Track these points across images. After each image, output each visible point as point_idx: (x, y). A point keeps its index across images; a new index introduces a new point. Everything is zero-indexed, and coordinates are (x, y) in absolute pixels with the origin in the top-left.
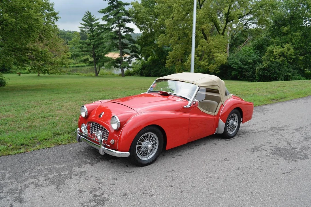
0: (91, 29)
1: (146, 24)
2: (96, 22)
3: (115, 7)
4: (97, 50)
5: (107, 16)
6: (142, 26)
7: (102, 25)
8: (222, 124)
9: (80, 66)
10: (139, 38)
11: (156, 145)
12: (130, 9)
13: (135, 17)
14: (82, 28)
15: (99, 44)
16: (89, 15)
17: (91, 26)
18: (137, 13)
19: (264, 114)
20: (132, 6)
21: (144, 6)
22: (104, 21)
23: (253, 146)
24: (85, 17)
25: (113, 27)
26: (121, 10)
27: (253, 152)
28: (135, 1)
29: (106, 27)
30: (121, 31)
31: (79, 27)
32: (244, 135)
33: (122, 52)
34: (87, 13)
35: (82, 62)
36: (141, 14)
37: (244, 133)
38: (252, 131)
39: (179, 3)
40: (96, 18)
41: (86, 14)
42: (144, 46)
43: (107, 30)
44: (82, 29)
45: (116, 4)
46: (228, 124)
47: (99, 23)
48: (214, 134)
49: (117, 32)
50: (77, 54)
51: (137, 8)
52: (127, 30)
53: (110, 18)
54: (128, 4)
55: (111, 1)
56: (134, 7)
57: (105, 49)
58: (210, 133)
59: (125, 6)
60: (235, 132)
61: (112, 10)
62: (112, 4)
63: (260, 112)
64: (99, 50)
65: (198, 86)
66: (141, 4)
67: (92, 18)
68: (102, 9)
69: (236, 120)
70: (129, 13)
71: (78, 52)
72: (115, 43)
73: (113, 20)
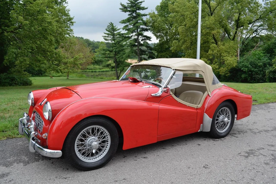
0: (113, 37)
1: (162, 32)
2: (118, 31)
3: (135, 18)
4: (118, 56)
5: (127, 26)
6: (158, 34)
7: (122, 34)
8: (207, 120)
9: (105, 71)
10: (156, 45)
11: (108, 143)
12: (147, 19)
13: (151, 26)
14: (105, 37)
15: (120, 51)
16: (112, 25)
17: (113, 35)
18: (154, 23)
19: (269, 112)
20: (149, 16)
21: (160, 16)
22: (124, 30)
23: (248, 149)
24: (108, 27)
25: (132, 36)
26: (139, 20)
27: (247, 157)
28: (152, 12)
29: (126, 36)
30: (140, 39)
31: (103, 36)
32: (239, 135)
33: (140, 58)
34: (110, 24)
35: (105, 67)
36: (157, 23)
37: (240, 132)
38: (250, 130)
39: (191, 11)
40: (118, 28)
41: (109, 25)
42: (160, 52)
43: (127, 38)
44: (105, 38)
45: (135, 15)
46: (217, 120)
47: (120, 32)
48: (198, 132)
49: (136, 40)
50: (101, 59)
51: (154, 18)
52: (145, 38)
53: (130, 27)
54: (146, 15)
55: (131, 13)
56: (151, 17)
57: (125, 55)
58: (193, 131)
59: (143, 16)
60: (227, 130)
61: (132, 20)
62: (131, 15)
63: (264, 109)
64: (120, 57)
65: (173, 70)
66: (157, 14)
67: (115, 28)
68: (122, 20)
69: (229, 116)
70: (146, 23)
71: (101, 58)
72: (134, 50)
73: (132, 29)
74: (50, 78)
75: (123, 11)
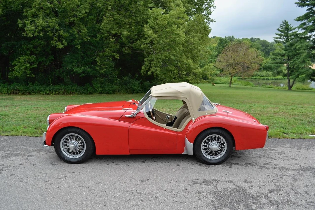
0: (287, 39)
2: (294, 31)
5: (304, 24)
7: (297, 34)
11: (84, 147)
14: (277, 38)
15: (295, 55)
16: (286, 24)
17: (287, 35)
22: (300, 29)
24: (281, 27)
25: (311, 36)
29: (303, 36)
31: (274, 38)
34: (283, 22)
35: (275, 74)
40: (294, 27)
41: (283, 24)
43: (303, 39)
44: (276, 40)
46: (205, 146)
47: (296, 32)
48: (182, 154)
50: (269, 65)
53: (308, 25)
55: (310, 7)
61: (311, 16)
62: (311, 10)
64: (293, 62)
67: (289, 27)
68: (298, 17)
71: (271, 64)
72: (312, 54)
73: (310, 28)
74: (212, 84)
75: (300, 6)
